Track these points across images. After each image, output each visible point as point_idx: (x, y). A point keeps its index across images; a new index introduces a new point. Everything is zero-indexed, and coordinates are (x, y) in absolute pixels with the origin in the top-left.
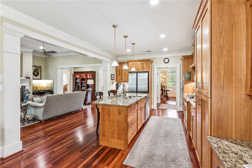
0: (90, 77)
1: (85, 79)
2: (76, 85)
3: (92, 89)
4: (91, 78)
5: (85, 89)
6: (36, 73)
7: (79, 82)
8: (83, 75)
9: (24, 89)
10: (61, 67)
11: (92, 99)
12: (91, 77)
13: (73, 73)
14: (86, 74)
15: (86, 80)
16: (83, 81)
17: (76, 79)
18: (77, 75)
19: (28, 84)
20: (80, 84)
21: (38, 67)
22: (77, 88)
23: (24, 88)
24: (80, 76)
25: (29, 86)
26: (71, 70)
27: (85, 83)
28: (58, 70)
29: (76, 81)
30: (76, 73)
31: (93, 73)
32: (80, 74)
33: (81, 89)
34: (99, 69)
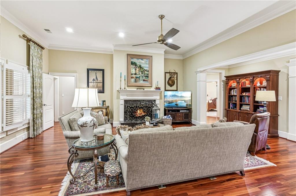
0: (261, 83)
1: (249, 88)
2: (229, 101)
3: (269, 114)
4: (265, 88)
5: (249, 109)
6: (170, 82)
7: (235, 94)
8: (244, 80)
9: (154, 104)
10: (202, 69)
11: (269, 135)
12: (265, 83)
13: (224, 79)
14: (253, 79)
15: (252, 90)
16: (244, 94)
17: (231, 89)
18: (232, 81)
19: (158, 97)
20: (238, 99)
21: (172, 74)
22: (231, 106)
23: (154, 102)
24: (238, 83)
25: (160, 99)
26: (220, 73)
27: (248, 96)
28: (198, 74)
29: (229, 93)
30: (229, 78)
31: (270, 75)
32: (238, 78)
33: (240, 109)
34: (289, 63)
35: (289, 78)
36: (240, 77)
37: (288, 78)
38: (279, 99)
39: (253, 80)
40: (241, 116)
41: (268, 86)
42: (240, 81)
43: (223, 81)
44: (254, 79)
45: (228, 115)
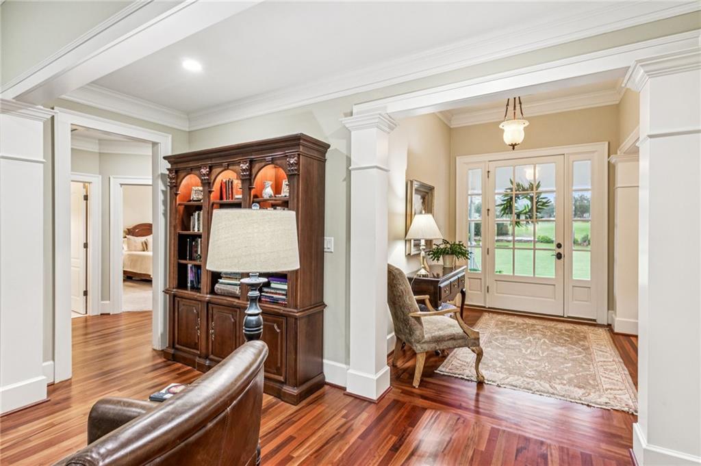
2: (181, 256)
5: (237, 290)
8: (226, 175)
13: (165, 167)
14: (250, 169)
17: (190, 209)
18: (189, 178)
22: (190, 276)
24: (207, 183)
29: (186, 225)
30: (180, 166)
31: (299, 155)
32: (205, 166)
33: (212, 292)
34: (352, 117)
35: (352, 172)
36: (211, 158)
37: (350, 171)
38: (325, 247)
39: (250, 175)
40: (215, 317)
41: (293, 199)
42: (213, 177)
43: (163, 175)
44: (254, 171)
45: (176, 314)
